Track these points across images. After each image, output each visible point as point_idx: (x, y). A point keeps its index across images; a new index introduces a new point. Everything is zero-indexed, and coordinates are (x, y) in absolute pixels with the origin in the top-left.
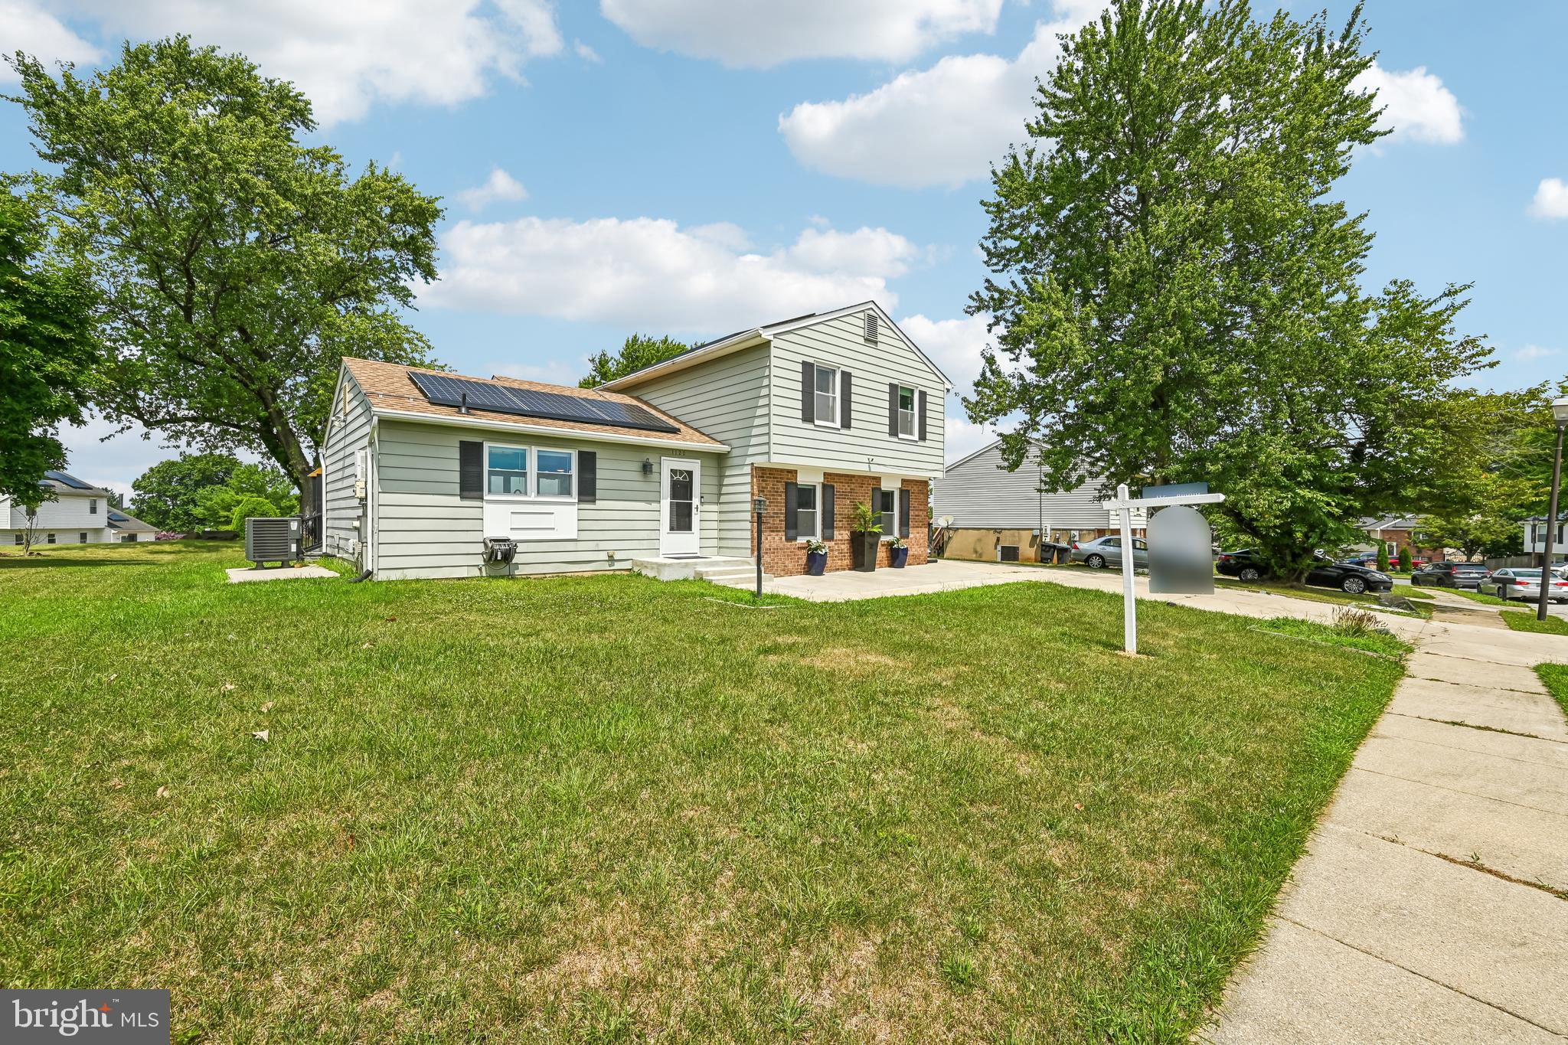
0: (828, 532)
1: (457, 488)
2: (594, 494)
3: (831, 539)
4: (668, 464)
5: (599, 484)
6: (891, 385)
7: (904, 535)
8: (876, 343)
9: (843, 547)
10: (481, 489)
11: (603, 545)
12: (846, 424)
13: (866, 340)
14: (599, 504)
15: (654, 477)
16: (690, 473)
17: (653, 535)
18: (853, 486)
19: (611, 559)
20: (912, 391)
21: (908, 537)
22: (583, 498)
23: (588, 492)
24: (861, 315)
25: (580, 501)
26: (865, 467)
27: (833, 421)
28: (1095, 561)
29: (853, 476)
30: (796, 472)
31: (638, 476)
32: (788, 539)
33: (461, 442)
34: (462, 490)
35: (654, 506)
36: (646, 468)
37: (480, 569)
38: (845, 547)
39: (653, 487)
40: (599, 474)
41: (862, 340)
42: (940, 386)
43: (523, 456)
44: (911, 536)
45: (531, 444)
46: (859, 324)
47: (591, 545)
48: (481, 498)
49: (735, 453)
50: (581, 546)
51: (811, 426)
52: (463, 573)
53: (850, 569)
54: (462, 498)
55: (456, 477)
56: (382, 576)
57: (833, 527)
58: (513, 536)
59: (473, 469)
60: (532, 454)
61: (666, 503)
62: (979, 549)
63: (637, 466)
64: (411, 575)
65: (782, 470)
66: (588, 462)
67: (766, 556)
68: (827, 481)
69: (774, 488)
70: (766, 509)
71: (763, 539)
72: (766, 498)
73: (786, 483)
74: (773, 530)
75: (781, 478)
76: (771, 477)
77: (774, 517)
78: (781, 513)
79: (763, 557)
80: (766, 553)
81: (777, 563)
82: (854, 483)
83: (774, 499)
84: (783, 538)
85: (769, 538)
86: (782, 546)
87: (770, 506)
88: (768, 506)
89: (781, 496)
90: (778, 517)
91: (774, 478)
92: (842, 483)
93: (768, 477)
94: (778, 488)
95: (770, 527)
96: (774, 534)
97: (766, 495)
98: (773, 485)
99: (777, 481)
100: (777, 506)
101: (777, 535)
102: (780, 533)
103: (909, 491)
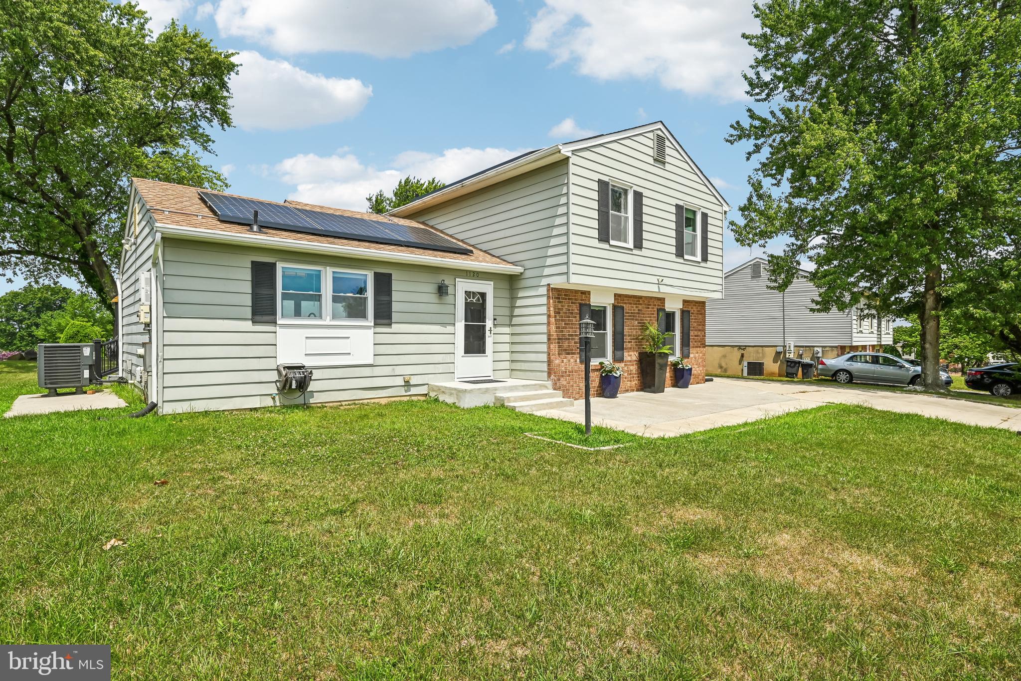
0: (619, 353)
1: (248, 312)
2: (390, 318)
3: (622, 360)
4: (463, 286)
5: (395, 307)
6: (677, 206)
7: (685, 355)
8: (664, 163)
9: (632, 368)
10: (274, 313)
11: (399, 370)
12: (638, 244)
13: (655, 160)
14: (395, 327)
15: (449, 299)
16: (483, 295)
17: (448, 358)
18: (640, 307)
19: (407, 384)
20: (694, 213)
21: (688, 357)
22: (379, 321)
23: (384, 316)
24: (651, 135)
25: (376, 324)
26: (655, 288)
27: (625, 241)
28: (843, 377)
29: (641, 297)
30: (589, 293)
31: (434, 298)
32: (583, 362)
33: (253, 262)
34: (255, 312)
35: (449, 329)
36: (442, 290)
37: (274, 399)
38: (634, 368)
39: (449, 309)
40: (395, 296)
41: (651, 161)
42: (719, 209)
43: (318, 276)
44: (691, 356)
45: (326, 265)
46: (647, 143)
47: (387, 371)
48: (274, 323)
49: (528, 274)
50: (377, 371)
51: (606, 246)
52: (255, 403)
53: (638, 390)
54: (254, 322)
55: (248, 300)
56: (167, 409)
57: (622, 349)
58: (308, 362)
59: (265, 292)
60: (328, 275)
61: (460, 326)
62: (723, 365)
63: (432, 288)
64: (200, 406)
65: (576, 291)
66: (383, 283)
67: (562, 379)
68: (618, 303)
69: (569, 310)
70: (562, 331)
71: (557, 362)
72: (562, 321)
73: (581, 305)
74: (569, 352)
75: (576, 299)
76: (566, 299)
77: (569, 339)
78: (576, 335)
79: (559, 380)
80: (563, 376)
81: (572, 386)
82: (641, 304)
83: (569, 320)
84: (578, 360)
85: (565, 360)
86: (576, 368)
87: (566, 328)
88: (563, 328)
89: (575, 317)
90: (573, 339)
91: (569, 299)
92: (631, 304)
93: (563, 299)
94: (572, 310)
95: (565, 350)
96: (569, 356)
97: (562, 317)
98: (568, 306)
99: (572, 303)
100: (572, 328)
101: (572, 358)
102: (575, 356)
103: (689, 312)
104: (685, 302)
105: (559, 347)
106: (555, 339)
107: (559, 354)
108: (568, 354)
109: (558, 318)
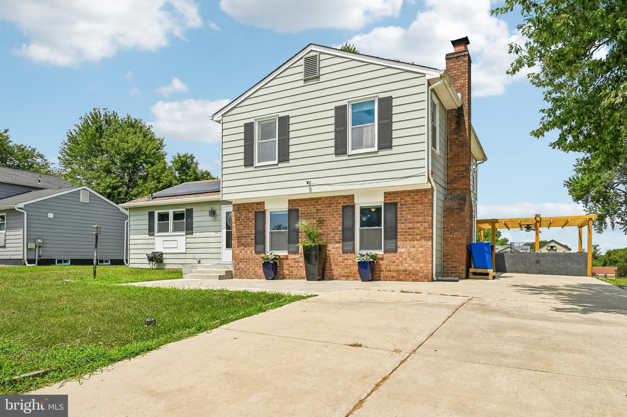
0: (293, 247)
2: (192, 230)
3: (297, 252)
4: (225, 209)
5: (194, 224)
6: (338, 108)
8: (318, 77)
10: (154, 231)
11: (196, 256)
12: (284, 156)
13: (306, 80)
14: (195, 235)
17: (218, 251)
18: (319, 207)
19: (199, 263)
21: (395, 251)
22: (188, 232)
23: (189, 229)
25: (186, 233)
29: (320, 199)
30: (263, 203)
32: (257, 253)
33: (149, 212)
34: (149, 232)
35: (219, 234)
39: (218, 223)
40: (194, 219)
41: (301, 83)
43: (168, 215)
44: (399, 250)
45: (171, 209)
47: (190, 256)
48: (154, 235)
50: (188, 256)
51: (251, 169)
54: (150, 235)
55: (147, 226)
57: (298, 243)
58: (164, 251)
59: (152, 222)
60: (170, 214)
61: (224, 232)
65: (252, 204)
67: (240, 264)
68: (292, 206)
69: (247, 217)
70: (241, 232)
71: (237, 252)
72: (241, 225)
73: (256, 213)
74: (245, 245)
75: (252, 209)
76: (244, 210)
77: (246, 237)
78: (252, 234)
79: (238, 264)
80: (241, 262)
81: (249, 269)
82: (320, 205)
83: (246, 224)
84: (254, 251)
85: (243, 251)
86: (251, 257)
87: (244, 229)
88: (242, 229)
89: (252, 222)
90: (249, 237)
91: (247, 210)
92: (308, 205)
93: (242, 210)
94: (249, 217)
95: (244, 244)
96: (246, 249)
97: (241, 222)
98: (246, 215)
99: (249, 212)
100: (249, 229)
101: (249, 249)
102: (251, 248)
103: (396, 204)
104: (387, 194)
105: (238, 242)
106: (236, 237)
107: (238, 247)
108: (246, 247)
109: (238, 223)
